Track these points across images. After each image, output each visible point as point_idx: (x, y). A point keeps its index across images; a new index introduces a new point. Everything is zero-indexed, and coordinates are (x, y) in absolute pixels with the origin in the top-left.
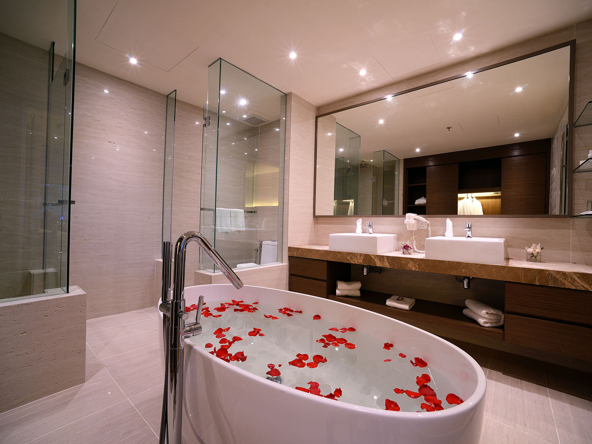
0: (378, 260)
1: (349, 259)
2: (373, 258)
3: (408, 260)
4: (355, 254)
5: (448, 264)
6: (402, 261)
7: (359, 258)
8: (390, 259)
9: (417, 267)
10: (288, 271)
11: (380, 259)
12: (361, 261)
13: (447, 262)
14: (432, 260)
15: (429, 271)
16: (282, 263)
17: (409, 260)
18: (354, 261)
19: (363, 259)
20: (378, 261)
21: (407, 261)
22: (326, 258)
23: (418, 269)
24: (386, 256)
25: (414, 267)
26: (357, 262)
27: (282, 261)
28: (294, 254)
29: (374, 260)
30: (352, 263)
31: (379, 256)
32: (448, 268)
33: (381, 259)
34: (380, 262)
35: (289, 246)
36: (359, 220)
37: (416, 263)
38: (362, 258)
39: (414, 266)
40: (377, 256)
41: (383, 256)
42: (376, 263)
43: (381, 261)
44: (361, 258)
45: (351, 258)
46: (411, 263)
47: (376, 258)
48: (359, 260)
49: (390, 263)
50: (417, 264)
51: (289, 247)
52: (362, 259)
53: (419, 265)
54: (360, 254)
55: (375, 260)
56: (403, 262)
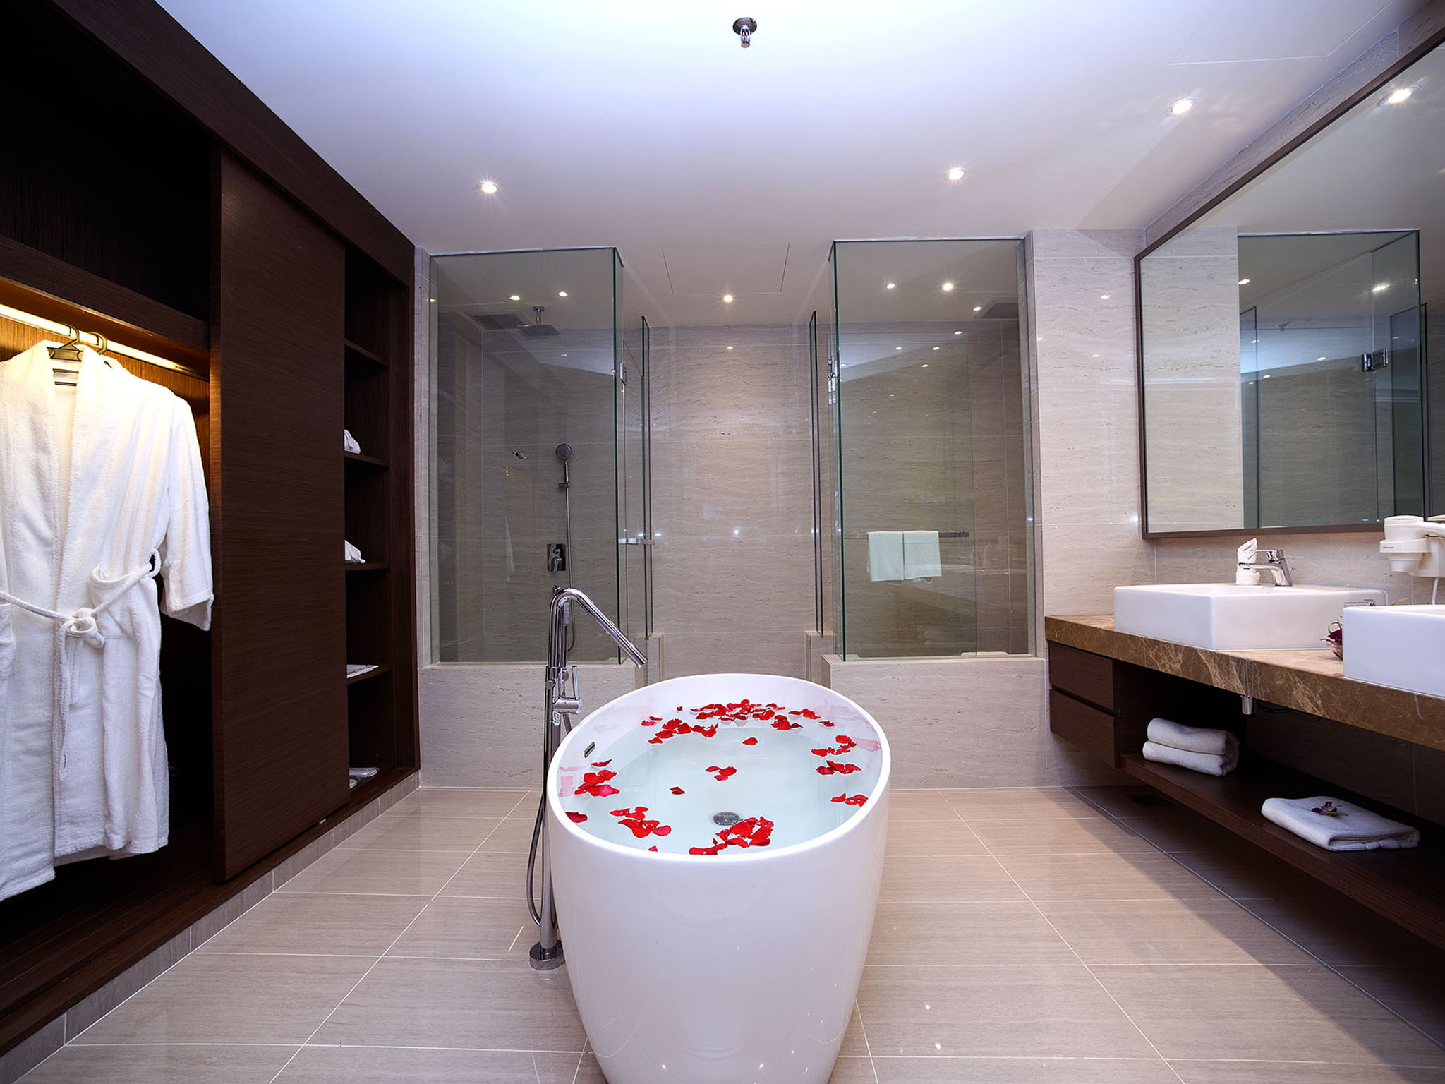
0: (1215, 668)
1: (1154, 659)
2: (1205, 662)
3: (1291, 678)
4: (1165, 645)
5: (1420, 705)
6: (1275, 680)
7: (1173, 657)
8: (1243, 668)
9: (1319, 703)
10: (1046, 677)
11: (1220, 666)
12: (1178, 666)
13: (1416, 700)
14: (1363, 684)
15: (1357, 722)
16: (1036, 656)
17: (1293, 677)
18: (1164, 665)
19: (1181, 662)
20: (1215, 671)
21: (1288, 679)
22: (1108, 652)
23: (1323, 711)
24: (1234, 658)
25: (1310, 704)
26: (1170, 668)
27: (1036, 651)
28: (1054, 636)
29: (1207, 667)
30: (1160, 669)
31: (1216, 657)
32: (1421, 720)
33: (1223, 666)
34: (1221, 676)
35: (1045, 615)
36: (1249, 543)
37: (1315, 691)
38: (1180, 657)
39: (1311, 699)
40: (1213, 655)
41: (1228, 656)
42: (1213, 677)
43: (1222, 670)
44: (1178, 658)
45: (1158, 658)
46: (1301, 686)
47: (1212, 660)
48: (1174, 663)
49: (1246, 682)
50: (1319, 692)
51: (1046, 618)
52: (1179, 662)
53: (1326, 697)
54: (1174, 644)
55: (1209, 668)
56: (1278, 682)
